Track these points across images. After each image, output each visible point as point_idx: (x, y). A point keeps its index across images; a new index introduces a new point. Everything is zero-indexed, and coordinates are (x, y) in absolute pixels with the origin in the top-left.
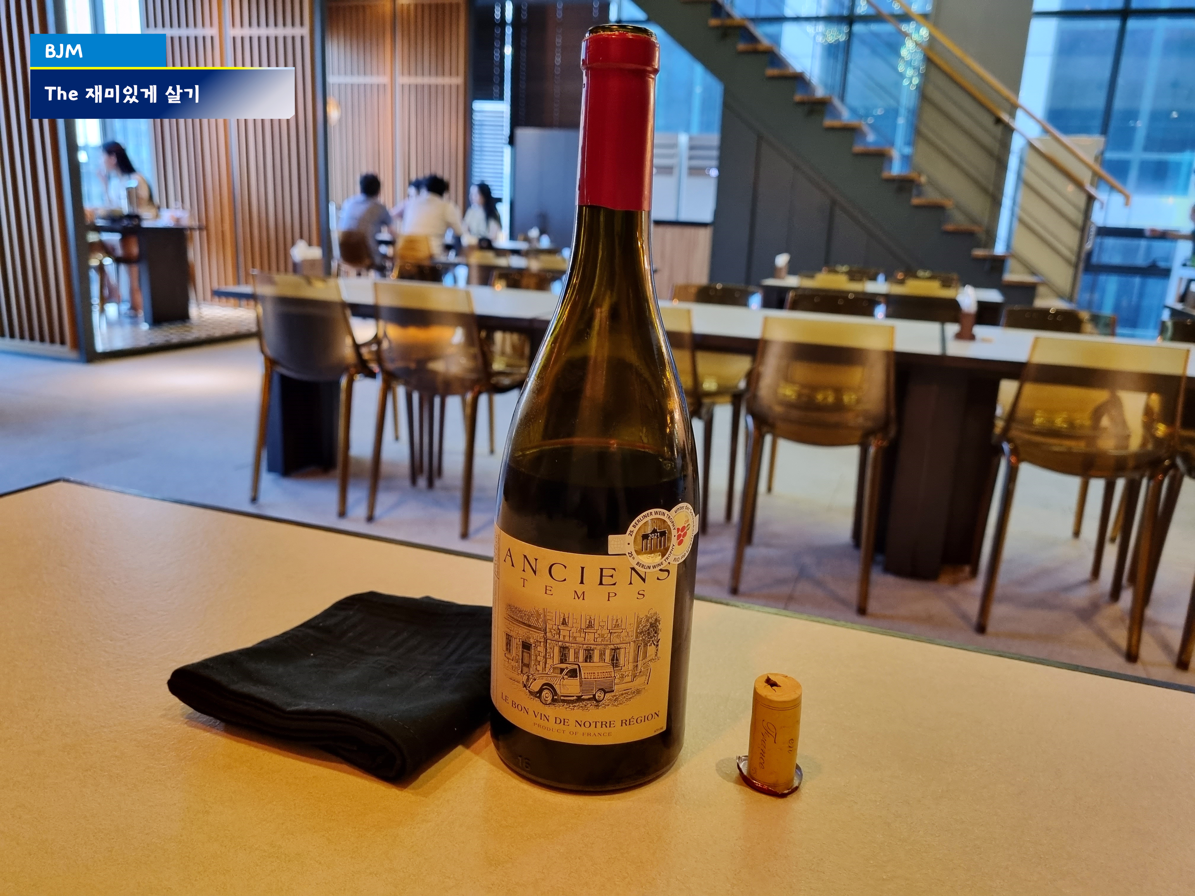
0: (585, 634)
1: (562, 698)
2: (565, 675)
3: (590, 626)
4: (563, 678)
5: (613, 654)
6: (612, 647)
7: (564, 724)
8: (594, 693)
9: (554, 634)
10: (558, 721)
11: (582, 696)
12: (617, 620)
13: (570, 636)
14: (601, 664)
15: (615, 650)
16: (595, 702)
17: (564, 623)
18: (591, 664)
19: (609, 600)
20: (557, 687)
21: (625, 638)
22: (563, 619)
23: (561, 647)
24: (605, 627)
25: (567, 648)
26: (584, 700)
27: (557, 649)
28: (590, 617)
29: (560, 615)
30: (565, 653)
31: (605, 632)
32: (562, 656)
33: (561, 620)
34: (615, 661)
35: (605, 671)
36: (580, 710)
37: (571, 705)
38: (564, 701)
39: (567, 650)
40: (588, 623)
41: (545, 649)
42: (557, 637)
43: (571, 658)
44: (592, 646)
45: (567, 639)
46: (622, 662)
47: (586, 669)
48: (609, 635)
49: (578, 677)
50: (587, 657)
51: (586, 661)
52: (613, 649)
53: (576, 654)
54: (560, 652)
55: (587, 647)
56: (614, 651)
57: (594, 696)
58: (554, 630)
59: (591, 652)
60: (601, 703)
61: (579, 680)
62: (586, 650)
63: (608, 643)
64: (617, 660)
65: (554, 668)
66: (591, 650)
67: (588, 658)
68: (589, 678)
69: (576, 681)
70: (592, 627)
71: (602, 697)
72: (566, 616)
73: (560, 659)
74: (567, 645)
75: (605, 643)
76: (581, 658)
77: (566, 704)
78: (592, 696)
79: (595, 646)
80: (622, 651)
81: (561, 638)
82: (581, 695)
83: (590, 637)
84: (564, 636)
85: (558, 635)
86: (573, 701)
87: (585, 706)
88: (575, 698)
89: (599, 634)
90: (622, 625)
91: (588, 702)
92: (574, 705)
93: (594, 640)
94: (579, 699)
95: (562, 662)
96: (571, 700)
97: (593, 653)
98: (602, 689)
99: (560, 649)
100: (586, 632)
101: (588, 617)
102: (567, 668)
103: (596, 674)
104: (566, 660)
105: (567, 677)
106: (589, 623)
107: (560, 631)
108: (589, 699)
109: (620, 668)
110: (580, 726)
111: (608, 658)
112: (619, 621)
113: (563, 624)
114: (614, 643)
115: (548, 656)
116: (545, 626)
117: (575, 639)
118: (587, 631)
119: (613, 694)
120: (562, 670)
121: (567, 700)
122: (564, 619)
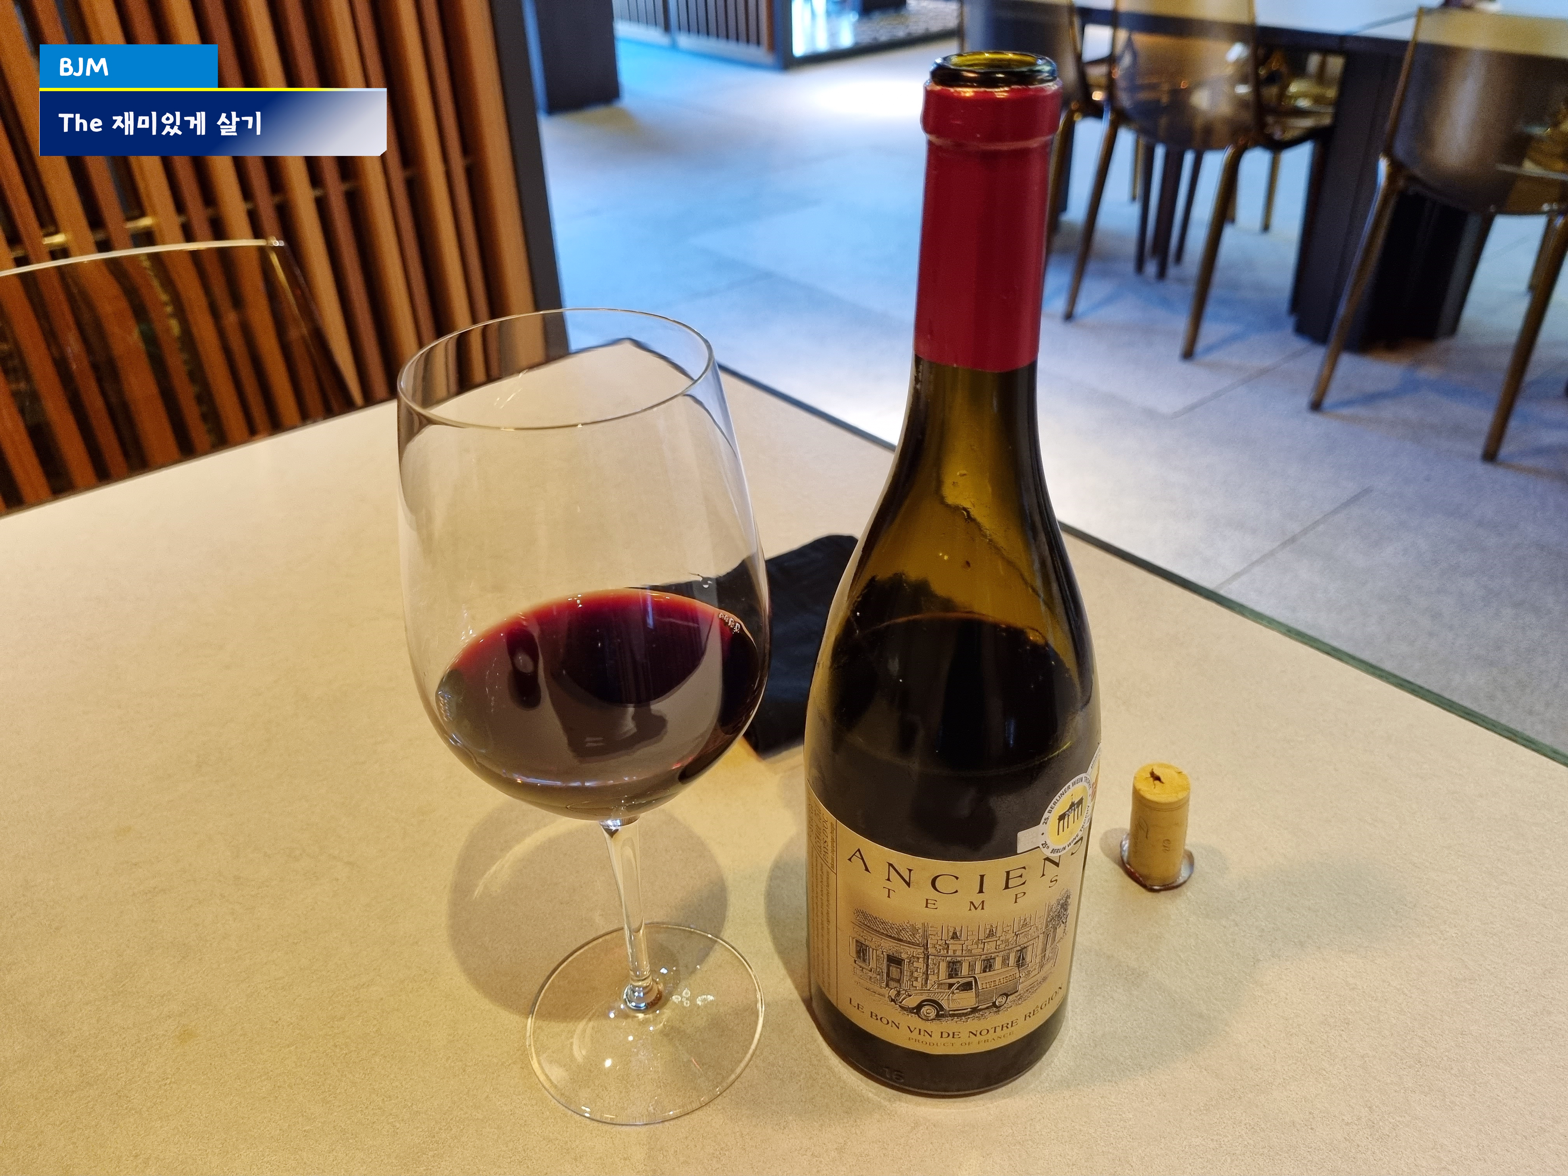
0: (984, 944)
1: (951, 1012)
2: (956, 989)
3: (991, 934)
4: (953, 993)
5: (1018, 955)
6: (1019, 948)
7: (953, 1037)
8: (994, 1000)
9: (940, 949)
10: (945, 1035)
11: (978, 1007)
12: (1025, 919)
13: (962, 950)
14: (1004, 970)
15: (1021, 950)
16: (994, 1009)
17: (955, 936)
18: (991, 973)
19: (1016, 902)
20: (944, 1004)
21: (1033, 934)
22: (953, 933)
23: (950, 962)
24: (1011, 932)
25: (959, 962)
26: (981, 1010)
27: (943, 966)
28: (992, 926)
29: (948, 930)
30: (956, 968)
31: (1010, 936)
32: (951, 971)
33: (951, 934)
34: (1020, 962)
35: (1008, 975)
36: (976, 1021)
37: (963, 1018)
38: (953, 1015)
39: (959, 964)
40: (988, 932)
41: (925, 965)
42: (943, 952)
43: (965, 971)
44: (993, 955)
45: (959, 953)
46: (1028, 959)
47: (984, 981)
48: (1015, 937)
49: (974, 990)
50: (986, 967)
51: (985, 971)
52: (1018, 951)
53: (972, 967)
54: (949, 967)
55: (986, 957)
56: (1019, 952)
57: (994, 1003)
58: (940, 945)
59: (991, 961)
60: (1002, 1008)
61: (974, 992)
62: (984, 960)
63: (1013, 946)
64: (1023, 959)
65: (940, 985)
66: (991, 959)
67: (988, 966)
68: (988, 986)
69: (971, 994)
70: (993, 935)
71: (1004, 1002)
72: (958, 929)
73: (949, 974)
74: (959, 959)
75: (1009, 947)
76: (978, 967)
77: (956, 1018)
78: (991, 1004)
79: (996, 954)
80: (1030, 949)
81: (950, 953)
82: (977, 1005)
83: (990, 947)
84: (954, 951)
85: (946, 951)
86: (966, 1013)
87: (982, 1015)
88: (969, 1010)
89: (1002, 941)
90: (1030, 923)
91: (986, 1011)
92: (967, 1017)
93: (996, 949)
94: (974, 1010)
95: (950, 976)
96: (963, 1013)
97: (995, 961)
98: (1005, 994)
99: (949, 964)
100: (985, 943)
101: (988, 927)
102: (958, 982)
103: (997, 982)
104: (957, 974)
105: (958, 991)
106: (990, 932)
107: (948, 947)
108: (987, 1008)
109: (1027, 966)
110: (976, 1035)
111: (1012, 960)
112: (1028, 920)
113: (953, 938)
114: (1020, 944)
115: (931, 972)
116: (925, 942)
117: (969, 952)
118: (985, 941)
119: (1016, 994)
120: (951, 985)
121: (957, 1014)
122: (955, 933)
